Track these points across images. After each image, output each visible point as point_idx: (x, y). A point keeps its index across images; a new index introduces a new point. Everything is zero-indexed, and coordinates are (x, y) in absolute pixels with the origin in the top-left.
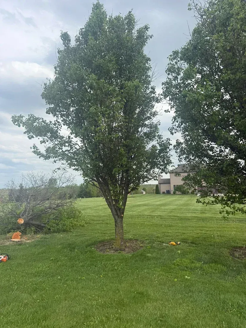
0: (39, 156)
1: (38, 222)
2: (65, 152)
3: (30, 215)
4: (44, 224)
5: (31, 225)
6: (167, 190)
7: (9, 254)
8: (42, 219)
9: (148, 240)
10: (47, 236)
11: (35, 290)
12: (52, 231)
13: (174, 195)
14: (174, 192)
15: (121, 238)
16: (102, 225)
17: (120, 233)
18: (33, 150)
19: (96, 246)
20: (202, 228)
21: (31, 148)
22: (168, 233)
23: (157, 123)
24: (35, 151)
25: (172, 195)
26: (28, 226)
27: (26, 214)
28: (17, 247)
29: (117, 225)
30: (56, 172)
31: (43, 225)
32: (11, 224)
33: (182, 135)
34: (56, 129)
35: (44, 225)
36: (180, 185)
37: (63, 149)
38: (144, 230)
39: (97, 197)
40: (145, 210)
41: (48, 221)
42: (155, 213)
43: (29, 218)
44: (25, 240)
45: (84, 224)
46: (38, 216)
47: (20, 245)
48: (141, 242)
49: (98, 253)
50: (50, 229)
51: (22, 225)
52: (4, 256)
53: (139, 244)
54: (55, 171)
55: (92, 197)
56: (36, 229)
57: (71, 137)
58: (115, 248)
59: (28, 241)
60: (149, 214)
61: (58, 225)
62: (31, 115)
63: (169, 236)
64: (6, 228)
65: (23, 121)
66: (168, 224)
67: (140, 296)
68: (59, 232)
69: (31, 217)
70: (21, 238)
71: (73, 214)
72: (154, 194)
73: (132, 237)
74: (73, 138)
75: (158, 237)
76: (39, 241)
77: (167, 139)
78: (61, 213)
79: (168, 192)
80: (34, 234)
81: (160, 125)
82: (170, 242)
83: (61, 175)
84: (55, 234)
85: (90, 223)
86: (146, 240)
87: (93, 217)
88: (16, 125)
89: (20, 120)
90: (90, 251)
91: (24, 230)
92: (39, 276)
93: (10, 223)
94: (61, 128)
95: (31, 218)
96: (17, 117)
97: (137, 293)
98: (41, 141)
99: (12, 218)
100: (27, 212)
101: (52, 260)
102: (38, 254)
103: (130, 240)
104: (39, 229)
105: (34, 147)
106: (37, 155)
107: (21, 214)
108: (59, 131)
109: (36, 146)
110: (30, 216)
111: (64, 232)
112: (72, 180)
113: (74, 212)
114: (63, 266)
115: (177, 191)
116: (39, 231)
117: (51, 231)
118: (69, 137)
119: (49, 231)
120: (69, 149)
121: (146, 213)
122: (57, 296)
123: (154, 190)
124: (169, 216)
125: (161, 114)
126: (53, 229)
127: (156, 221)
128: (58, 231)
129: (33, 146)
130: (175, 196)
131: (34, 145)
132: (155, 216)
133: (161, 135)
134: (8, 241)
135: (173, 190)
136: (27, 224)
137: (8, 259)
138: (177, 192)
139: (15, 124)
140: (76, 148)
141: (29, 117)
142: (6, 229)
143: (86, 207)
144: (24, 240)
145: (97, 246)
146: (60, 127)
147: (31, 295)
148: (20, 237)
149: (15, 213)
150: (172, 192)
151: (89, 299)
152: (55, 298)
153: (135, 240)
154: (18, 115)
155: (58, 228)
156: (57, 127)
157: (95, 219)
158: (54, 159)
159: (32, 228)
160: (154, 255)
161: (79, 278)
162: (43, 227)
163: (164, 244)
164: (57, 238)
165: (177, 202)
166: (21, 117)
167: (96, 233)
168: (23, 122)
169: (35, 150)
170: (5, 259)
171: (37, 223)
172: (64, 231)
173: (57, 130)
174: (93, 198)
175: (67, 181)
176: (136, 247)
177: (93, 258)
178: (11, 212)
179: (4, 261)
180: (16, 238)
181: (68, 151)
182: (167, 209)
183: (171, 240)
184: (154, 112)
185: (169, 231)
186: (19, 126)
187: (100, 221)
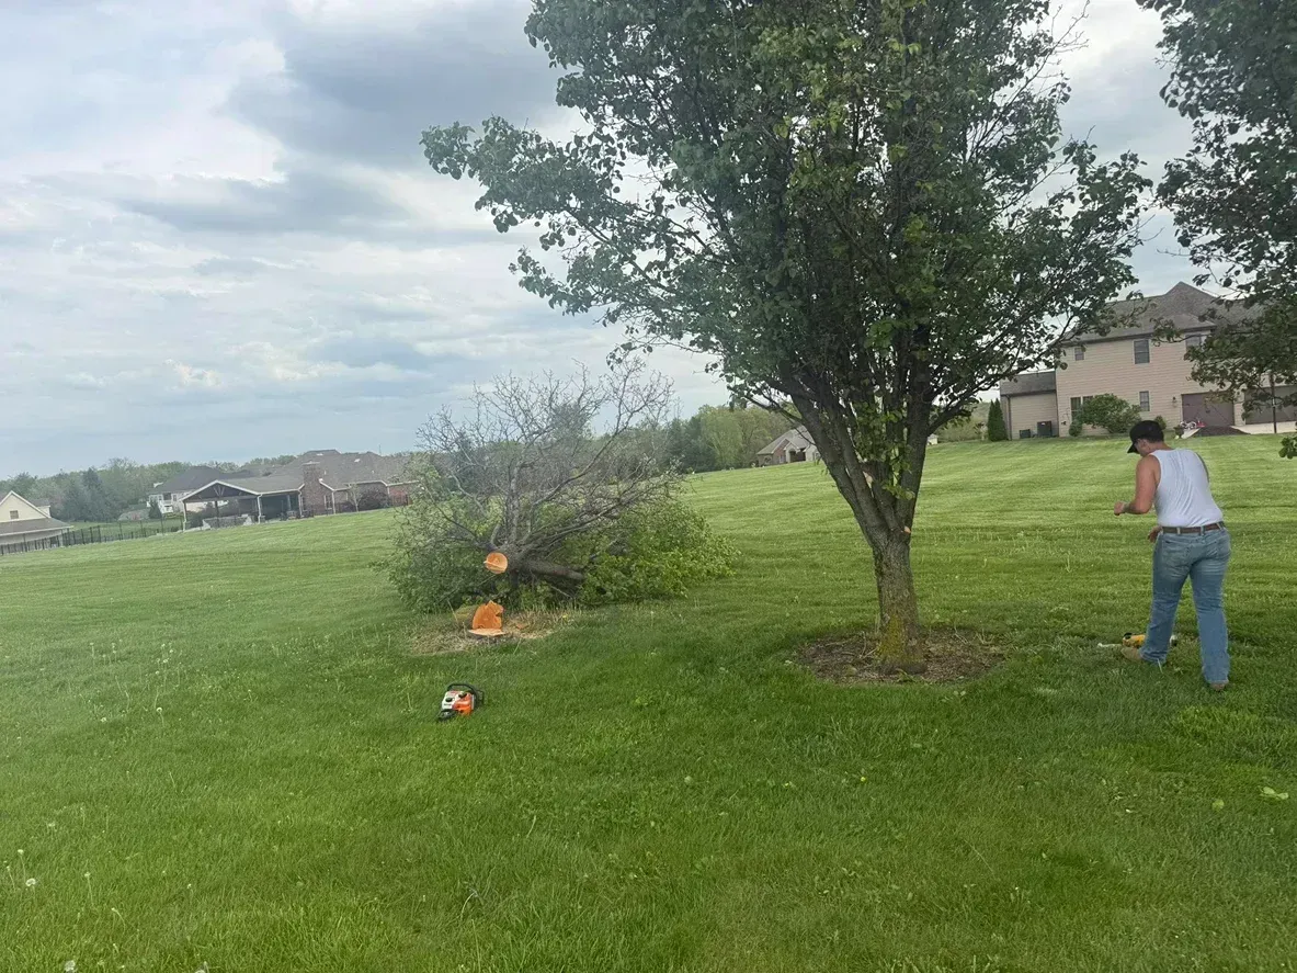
0: (548, 298)
1: (556, 566)
2: (647, 274)
3: (525, 538)
4: (578, 571)
5: (534, 576)
6: (1039, 424)
7: (475, 685)
8: (570, 553)
9: (1021, 628)
10: (595, 615)
11: (607, 830)
12: (612, 597)
13: (1072, 440)
14: (1071, 429)
15: (905, 621)
16: (793, 571)
17: (899, 604)
18: (521, 275)
19: (795, 653)
20: (1257, 573)
21: (513, 268)
22: (1102, 595)
23: (1054, 90)
24: (529, 279)
25: (1065, 439)
26: (525, 582)
27: (513, 537)
28: (499, 660)
29: (884, 569)
30: (620, 361)
31: (574, 575)
32: (459, 573)
33: (1197, 134)
34: (604, 170)
35: (579, 574)
36: (1100, 399)
37: (636, 261)
38: (985, 588)
39: (739, 466)
40: (964, 508)
41: (591, 562)
42: (1012, 519)
43: (524, 549)
44: (516, 630)
45: (724, 570)
46: (554, 541)
47: (508, 649)
48: (992, 637)
49: (814, 683)
50: (601, 591)
51: (499, 577)
52: (461, 693)
53: (980, 644)
54: (613, 356)
55: (718, 469)
56: (553, 592)
57: (664, 203)
58: (883, 663)
59: (532, 637)
60: (988, 524)
61: (627, 572)
62: (496, 121)
63: (1112, 610)
64: (443, 589)
65: (468, 149)
66: (1089, 559)
67: (1073, 871)
68: (638, 602)
69: (530, 546)
70: (504, 624)
71: (678, 533)
72: (983, 442)
73: (942, 616)
74: (672, 207)
75: (1060, 615)
76: (572, 636)
77: (1124, 157)
78: (634, 530)
79: (1047, 431)
80: (548, 607)
81: (1066, 98)
82: (1128, 635)
83: (621, 378)
84: (623, 608)
85: (743, 567)
86: (1012, 628)
87: (750, 543)
88: (444, 171)
89: (456, 148)
90: (779, 672)
91: (508, 594)
92: (608, 772)
93: (456, 572)
94: (622, 164)
95: (530, 552)
96: (444, 134)
97: (1054, 859)
98: (542, 239)
99: (460, 553)
100: (514, 530)
101: (642, 706)
102: (582, 686)
103: (940, 628)
104: (563, 589)
105: (525, 262)
106: (542, 296)
107: (493, 538)
108: (616, 182)
109: (529, 258)
110: (528, 542)
111: (656, 601)
112: (661, 398)
113: (680, 525)
114: (689, 731)
115: (1088, 422)
116: (561, 597)
117: (608, 598)
118: (658, 202)
119: (599, 598)
120: (662, 257)
121: (974, 519)
122: (704, 859)
123: (980, 425)
124: (1082, 527)
125: (1080, 41)
126: (615, 588)
127: (1029, 549)
128: (634, 596)
129: (520, 259)
130: (1079, 444)
131: (524, 254)
132: (1017, 529)
133: (1085, 146)
134: (462, 638)
135: (1069, 421)
136: (519, 574)
137: (476, 707)
138: (1088, 428)
139: (440, 166)
140: (688, 251)
141: (488, 133)
142: (445, 593)
143: (709, 504)
144: (517, 632)
145: (800, 652)
146: (619, 158)
147: (595, 848)
148: (499, 620)
149: (469, 536)
150: (1064, 431)
151: (845, 876)
152: (698, 866)
153: (959, 628)
154: (446, 126)
155: (631, 587)
156: (607, 162)
157: (761, 547)
158: (606, 306)
159: (539, 588)
160: (1070, 690)
161: (771, 783)
162: (576, 582)
163: (1100, 645)
164: (638, 623)
165: (1097, 471)
166: (459, 132)
167: (781, 603)
168: (470, 155)
169: (530, 274)
170: (466, 703)
171: (556, 568)
172: (657, 595)
173: (605, 174)
174: (724, 471)
175: (646, 404)
176: (971, 658)
177: (799, 700)
178: (457, 531)
179: (462, 711)
180: (487, 624)
181: (661, 265)
182: (1064, 501)
183: (1130, 630)
184: (1034, 42)
185: (1104, 589)
186: (457, 175)
187: (781, 555)
